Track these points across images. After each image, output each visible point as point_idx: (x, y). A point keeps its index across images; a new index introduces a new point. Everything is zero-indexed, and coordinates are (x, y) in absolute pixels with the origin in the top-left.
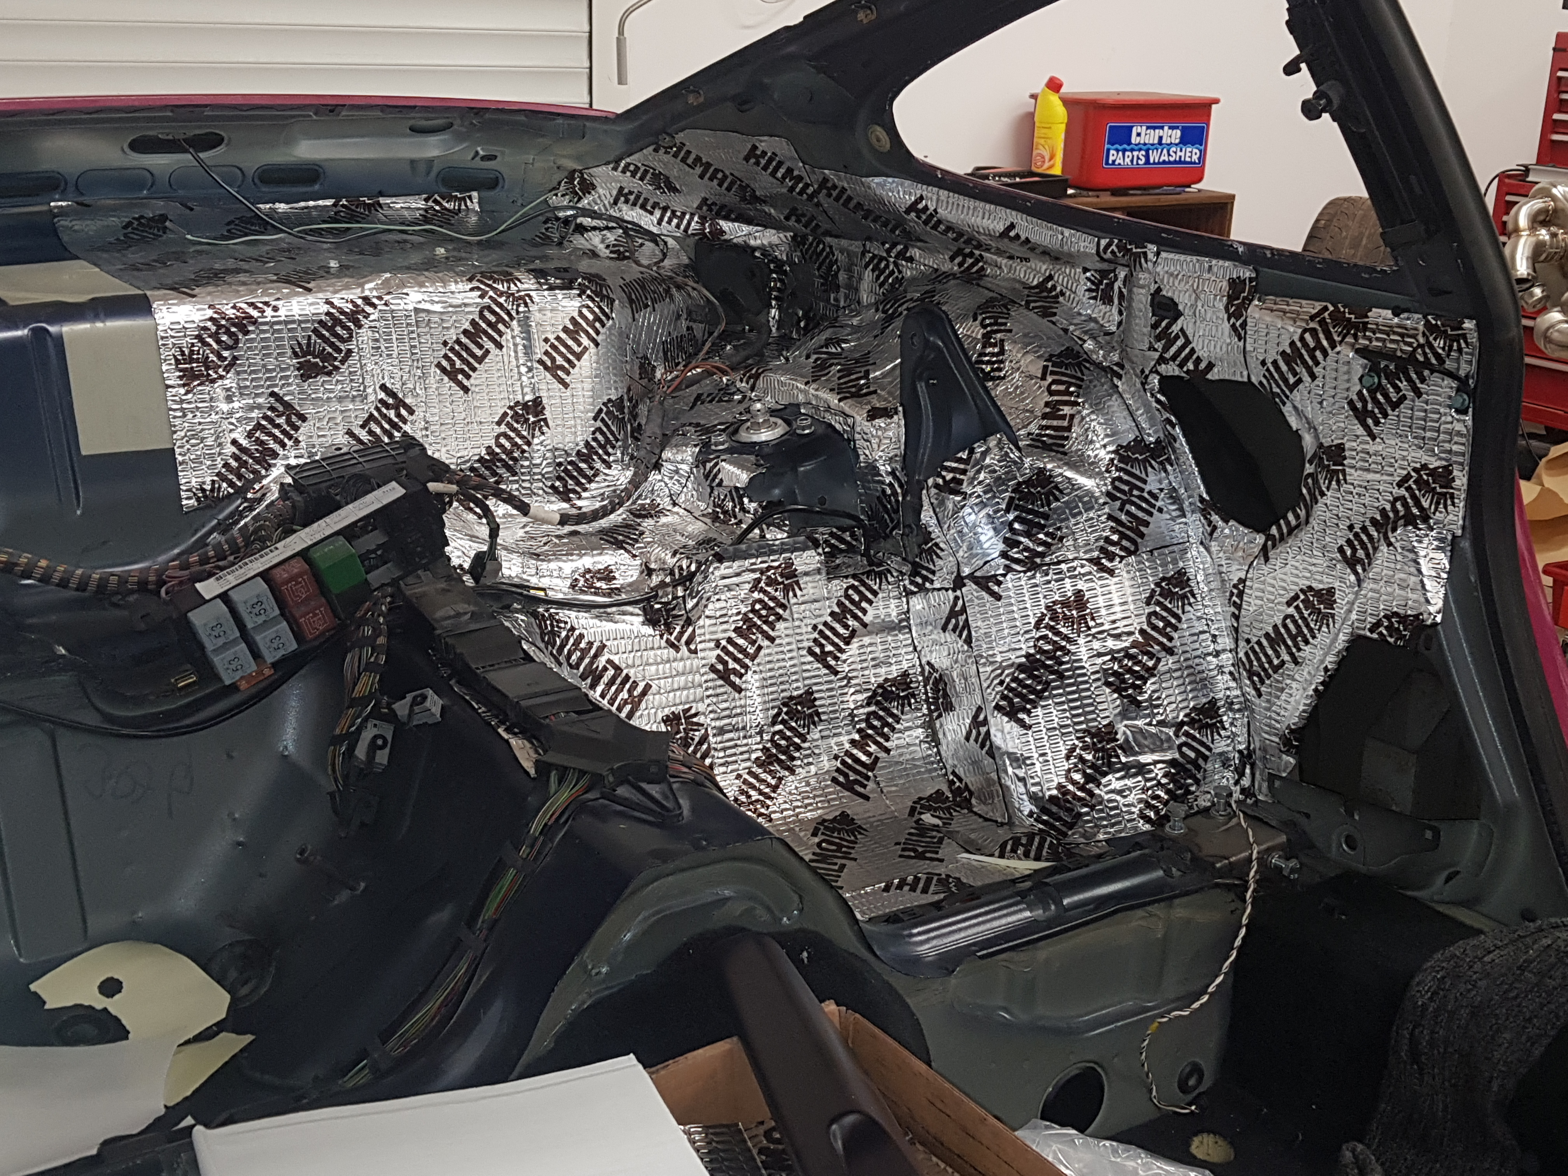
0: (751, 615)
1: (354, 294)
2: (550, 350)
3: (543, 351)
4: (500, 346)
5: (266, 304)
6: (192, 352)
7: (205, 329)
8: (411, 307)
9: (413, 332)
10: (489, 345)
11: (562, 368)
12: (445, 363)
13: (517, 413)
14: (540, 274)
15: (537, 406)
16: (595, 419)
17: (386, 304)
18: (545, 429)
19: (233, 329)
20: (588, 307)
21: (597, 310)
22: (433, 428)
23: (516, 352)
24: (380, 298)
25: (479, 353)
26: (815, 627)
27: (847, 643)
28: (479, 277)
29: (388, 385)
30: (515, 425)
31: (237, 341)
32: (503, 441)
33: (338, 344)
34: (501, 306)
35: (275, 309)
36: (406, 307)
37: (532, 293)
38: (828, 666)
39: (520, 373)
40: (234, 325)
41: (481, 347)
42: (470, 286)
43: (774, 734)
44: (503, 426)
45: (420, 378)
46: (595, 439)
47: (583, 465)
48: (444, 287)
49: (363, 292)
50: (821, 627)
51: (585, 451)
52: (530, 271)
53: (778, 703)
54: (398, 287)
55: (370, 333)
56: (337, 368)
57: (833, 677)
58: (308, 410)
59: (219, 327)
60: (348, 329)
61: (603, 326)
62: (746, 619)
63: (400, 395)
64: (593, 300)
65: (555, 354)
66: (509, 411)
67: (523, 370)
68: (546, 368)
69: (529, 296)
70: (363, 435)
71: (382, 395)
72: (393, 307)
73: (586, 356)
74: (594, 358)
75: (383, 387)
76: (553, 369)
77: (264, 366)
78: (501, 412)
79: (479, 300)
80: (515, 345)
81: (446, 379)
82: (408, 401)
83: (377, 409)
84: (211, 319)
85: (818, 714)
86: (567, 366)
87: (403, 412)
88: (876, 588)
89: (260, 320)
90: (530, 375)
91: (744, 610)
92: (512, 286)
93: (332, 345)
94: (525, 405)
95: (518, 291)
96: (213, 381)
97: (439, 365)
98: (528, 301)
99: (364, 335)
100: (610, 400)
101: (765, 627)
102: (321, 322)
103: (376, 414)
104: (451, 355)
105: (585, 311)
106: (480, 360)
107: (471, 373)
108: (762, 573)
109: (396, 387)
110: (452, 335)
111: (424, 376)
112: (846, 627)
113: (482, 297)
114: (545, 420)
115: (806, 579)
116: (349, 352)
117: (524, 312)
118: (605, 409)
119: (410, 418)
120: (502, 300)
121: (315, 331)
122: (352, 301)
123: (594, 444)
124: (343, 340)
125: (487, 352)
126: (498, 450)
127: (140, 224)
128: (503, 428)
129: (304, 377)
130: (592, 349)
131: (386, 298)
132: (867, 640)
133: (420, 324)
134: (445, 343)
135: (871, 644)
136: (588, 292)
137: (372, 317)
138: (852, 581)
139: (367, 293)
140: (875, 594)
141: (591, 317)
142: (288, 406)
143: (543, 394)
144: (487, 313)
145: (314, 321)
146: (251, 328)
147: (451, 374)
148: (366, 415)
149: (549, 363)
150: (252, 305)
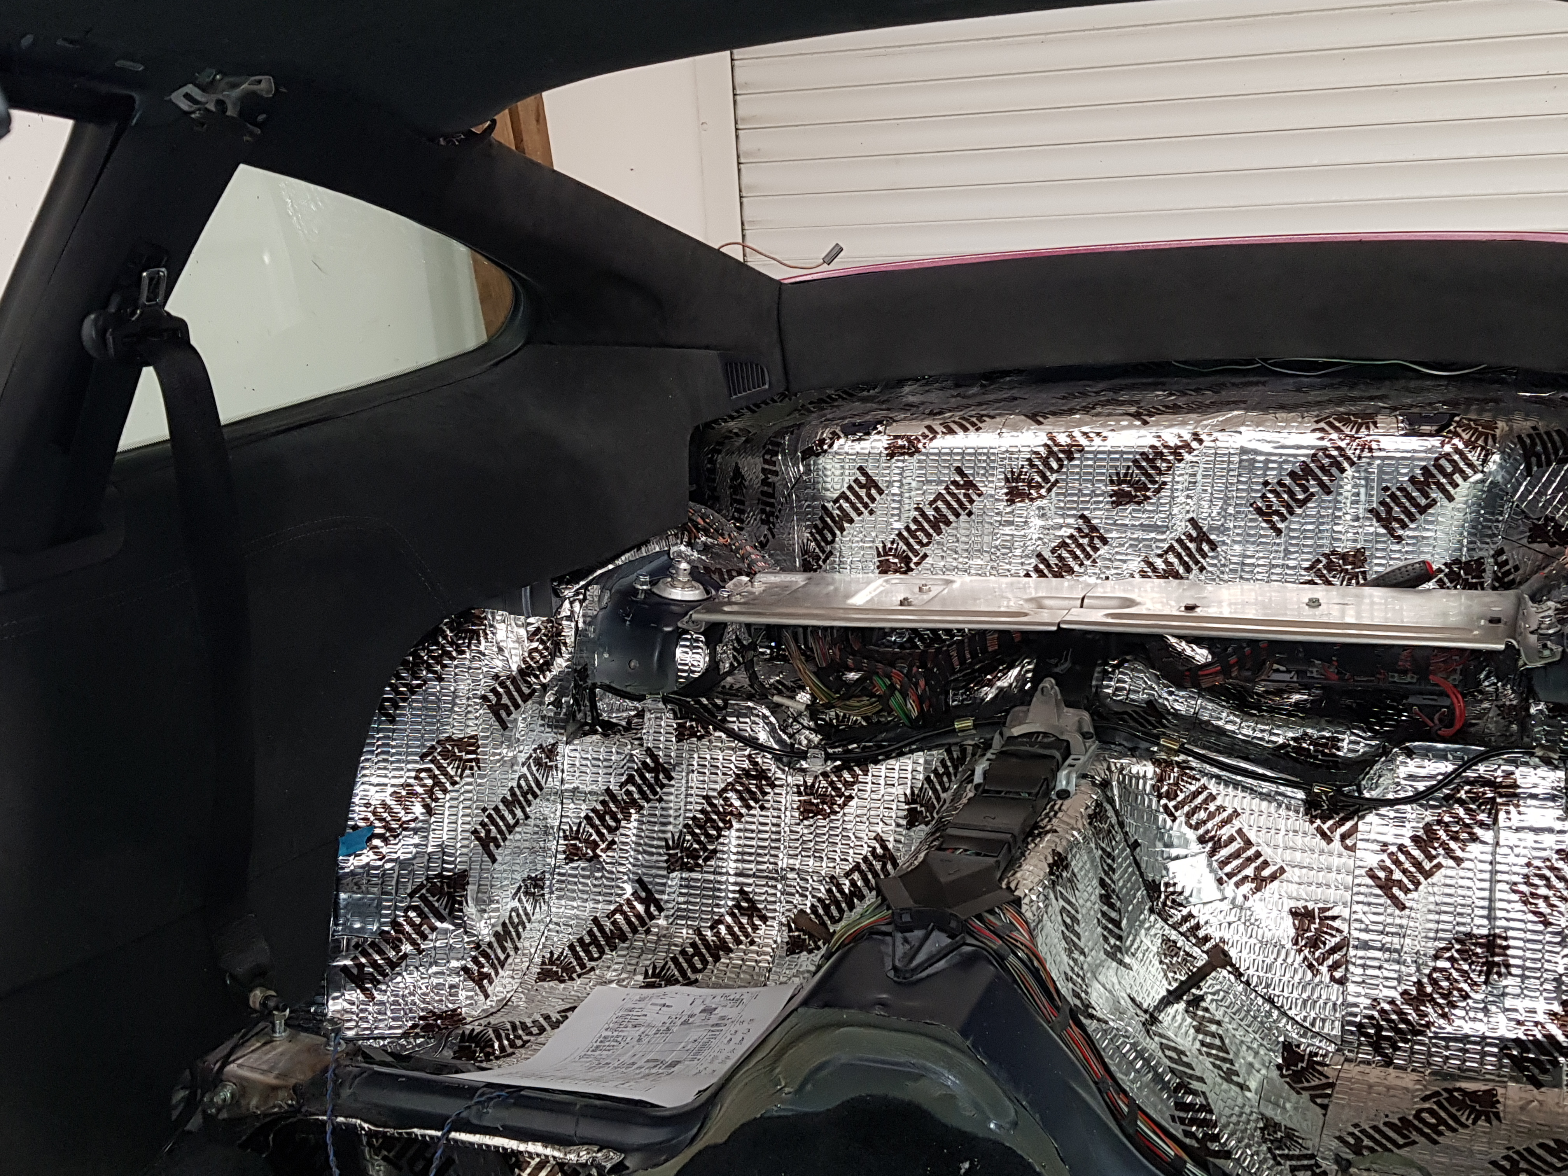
0: (1436, 827)
2: (1388, 500)
3: (1380, 500)
4: (1328, 491)
6: (1020, 473)
7: (1037, 453)
8: (1238, 446)
9: (1234, 470)
10: (1315, 489)
11: (1399, 520)
12: (1261, 505)
13: (1332, 562)
14: (1407, 418)
15: (1358, 558)
17: (1214, 441)
19: (1061, 456)
20: (1449, 456)
21: (1460, 460)
22: (1231, 566)
24: (1210, 435)
25: (1302, 496)
26: (1529, 862)
28: (1328, 418)
29: (1196, 519)
30: (1327, 574)
33: (1155, 476)
34: (1340, 450)
35: (1105, 439)
36: (1234, 445)
37: (1383, 439)
38: (1537, 913)
40: (1063, 452)
41: (1305, 489)
42: (1315, 427)
44: (1312, 574)
45: (1231, 514)
48: (1286, 427)
49: (1198, 428)
52: (1400, 414)
53: (1449, 937)
54: (1236, 425)
55: (1189, 468)
56: (1147, 498)
58: (1109, 535)
60: (1169, 462)
61: (1466, 479)
62: (1428, 828)
63: (1205, 529)
64: (1460, 451)
65: (1392, 505)
66: (1322, 559)
68: (1379, 519)
69: (1379, 441)
70: (1159, 564)
71: (1188, 528)
72: (1219, 444)
73: (1434, 511)
75: (1191, 521)
76: (1386, 520)
77: (1080, 490)
79: (1318, 443)
82: (1213, 537)
83: (1180, 542)
84: (1046, 445)
85: (1508, 966)
86: (1406, 519)
87: (1205, 547)
89: (1086, 449)
90: (1357, 524)
91: (1427, 817)
92: (1363, 429)
93: (1148, 476)
94: (1344, 556)
95: (1369, 435)
96: (1032, 500)
97: (1253, 505)
98: (1375, 446)
99: (1183, 469)
100: (1456, 561)
102: (1142, 454)
103: (1177, 546)
104: (1270, 496)
105: (1444, 462)
106: (1301, 503)
107: (1288, 516)
109: (1205, 523)
110: (1273, 477)
111: (1235, 515)
113: (1322, 439)
114: (1365, 573)
116: (1164, 483)
117: (1368, 457)
118: (1447, 570)
119: (1210, 554)
120: (1343, 443)
121: (1135, 461)
122: (1180, 436)
124: (1160, 473)
125: (1312, 496)
128: (1312, 576)
129: (1115, 504)
130: (1445, 504)
131: (1218, 435)
133: (1243, 463)
134: (1266, 484)
136: (1455, 441)
139: (1201, 430)
142: (1094, 529)
143: (1370, 545)
144: (1321, 456)
145: (1137, 453)
146: (1077, 455)
147: (1266, 515)
148: (1166, 546)
149: (1384, 514)
150: (1085, 434)
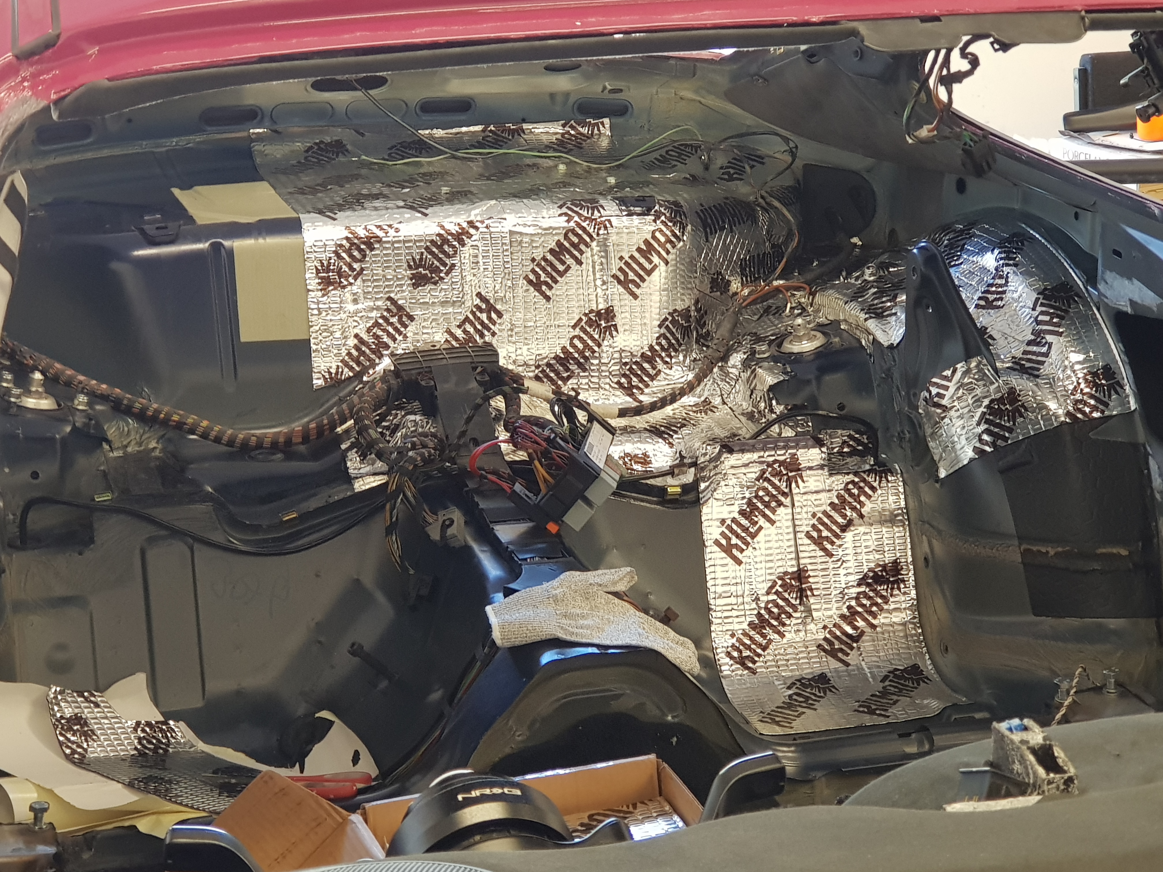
0: (755, 501)
1: (462, 220)
2: (624, 267)
3: (618, 267)
4: (580, 263)
5: (390, 226)
6: (329, 264)
7: (341, 246)
8: (506, 230)
9: (507, 250)
10: (570, 261)
11: (633, 281)
12: (532, 277)
13: (591, 319)
14: (622, 202)
15: (609, 314)
16: (660, 326)
17: (487, 227)
18: (614, 333)
19: (363, 246)
20: (661, 231)
21: (668, 233)
22: (516, 330)
23: (594, 267)
24: (482, 222)
25: (561, 268)
26: (814, 515)
27: (843, 530)
28: (569, 204)
29: (483, 293)
30: (588, 329)
31: (364, 256)
32: (576, 342)
33: (445, 259)
34: (584, 229)
35: (397, 230)
36: (503, 230)
37: (613, 219)
38: (824, 549)
39: (595, 285)
40: (364, 243)
41: (563, 263)
42: (560, 212)
43: (768, 602)
44: (578, 329)
45: (510, 287)
46: (658, 344)
47: (646, 365)
48: (537, 213)
49: (470, 216)
50: (820, 515)
51: (649, 353)
52: (614, 199)
53: (773, 577)
54: (499, 212)
55: (471, 251)
56: (442, 279)
57: (828, 559)
58: (417, 312)
59: (352, 244)
60: (454, 247)
61: (674, 247)
62: (750, 503)
64: (666, 225)
65: (627, 270)
66: (583, 318)
67: (599, 282)
68: (619, 282)
69: (609, 221)
70: (459, 333)
71: (478, 301)
72: (492, 229)
73: (656, 273)
74: (664, 274)
75: (479, 295)
76: (624, 283)
77: (384, 276)
78: (577, 318)
79: (566, 224)
80: (594, 262)
81: (532, 289)
82: (498, 307)
83: (473, 313)
84: (346, 238)
85: (811, 590)
86: (638, 281)
87: (494, 316)
88: (876, 484)
89: (384, 239)
90: (604, 287)
91: (747, 495)
92: (596, 212)
93: (440, 260)
94: (598, 313)
95: (601, 217)
96: (343, 287)
97: (526, 278)
98: (608, 225)
99: (467, 252)
100: (675, 311)
101: (767, 512)
102: (432, 241)
103: (471, 317)
104: (537, 269)
105: (658, 234)
106: (561, 274)
107: (553, 285)
108: (768, 466)
109: (490, 296)
110: (538, 254)
111: (513, 287)
112: (844, 516)
113: (568, 221)
114: (615, 326)
115: (808, 472)
116: (453, 265)
117: (604, 234)
118: (670, 318)
119: (499, 321)
120: (584, 224)
121: (427, 248)
122: (459, 224)
123: (657, 348)
124: (448, 256)
125: (569, 268)
126: (572, 350)
127: (320, 149)
128: (577, 332)
129: (415, 286)
130: (662, 267)
131: (487, 222)
132: (862, 529)
133: (514, 244)
134: (533, 260)
135: (865, 533)
136: (663, 218)
137: (473, 239)
138: (851, 477)
139: (472, 218)
140: (873, 489)
141: (662, 239)
142: (401, 308)
143: (616, 303)
144: (570, 235)
145: (426, 240)
146: (377, 246)
147: (537, 285)
148: (462, 318)
149: (622, 278)
150: (379, 227)
